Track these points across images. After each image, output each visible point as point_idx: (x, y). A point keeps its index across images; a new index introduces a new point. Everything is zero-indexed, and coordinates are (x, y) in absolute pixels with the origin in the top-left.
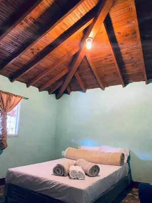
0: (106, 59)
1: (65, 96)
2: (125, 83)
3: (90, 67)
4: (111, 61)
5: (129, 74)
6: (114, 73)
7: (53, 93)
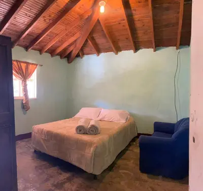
0: (119, 23)
1: (78, 59)
2: (136, 49)
3: (103, 30)
4: (124, 26)
5: (140, 40)
6: (127, 39)
7: (65, 57)
